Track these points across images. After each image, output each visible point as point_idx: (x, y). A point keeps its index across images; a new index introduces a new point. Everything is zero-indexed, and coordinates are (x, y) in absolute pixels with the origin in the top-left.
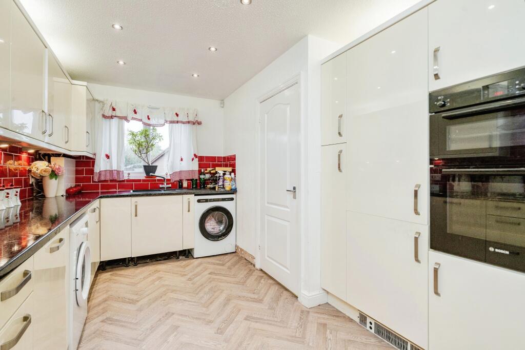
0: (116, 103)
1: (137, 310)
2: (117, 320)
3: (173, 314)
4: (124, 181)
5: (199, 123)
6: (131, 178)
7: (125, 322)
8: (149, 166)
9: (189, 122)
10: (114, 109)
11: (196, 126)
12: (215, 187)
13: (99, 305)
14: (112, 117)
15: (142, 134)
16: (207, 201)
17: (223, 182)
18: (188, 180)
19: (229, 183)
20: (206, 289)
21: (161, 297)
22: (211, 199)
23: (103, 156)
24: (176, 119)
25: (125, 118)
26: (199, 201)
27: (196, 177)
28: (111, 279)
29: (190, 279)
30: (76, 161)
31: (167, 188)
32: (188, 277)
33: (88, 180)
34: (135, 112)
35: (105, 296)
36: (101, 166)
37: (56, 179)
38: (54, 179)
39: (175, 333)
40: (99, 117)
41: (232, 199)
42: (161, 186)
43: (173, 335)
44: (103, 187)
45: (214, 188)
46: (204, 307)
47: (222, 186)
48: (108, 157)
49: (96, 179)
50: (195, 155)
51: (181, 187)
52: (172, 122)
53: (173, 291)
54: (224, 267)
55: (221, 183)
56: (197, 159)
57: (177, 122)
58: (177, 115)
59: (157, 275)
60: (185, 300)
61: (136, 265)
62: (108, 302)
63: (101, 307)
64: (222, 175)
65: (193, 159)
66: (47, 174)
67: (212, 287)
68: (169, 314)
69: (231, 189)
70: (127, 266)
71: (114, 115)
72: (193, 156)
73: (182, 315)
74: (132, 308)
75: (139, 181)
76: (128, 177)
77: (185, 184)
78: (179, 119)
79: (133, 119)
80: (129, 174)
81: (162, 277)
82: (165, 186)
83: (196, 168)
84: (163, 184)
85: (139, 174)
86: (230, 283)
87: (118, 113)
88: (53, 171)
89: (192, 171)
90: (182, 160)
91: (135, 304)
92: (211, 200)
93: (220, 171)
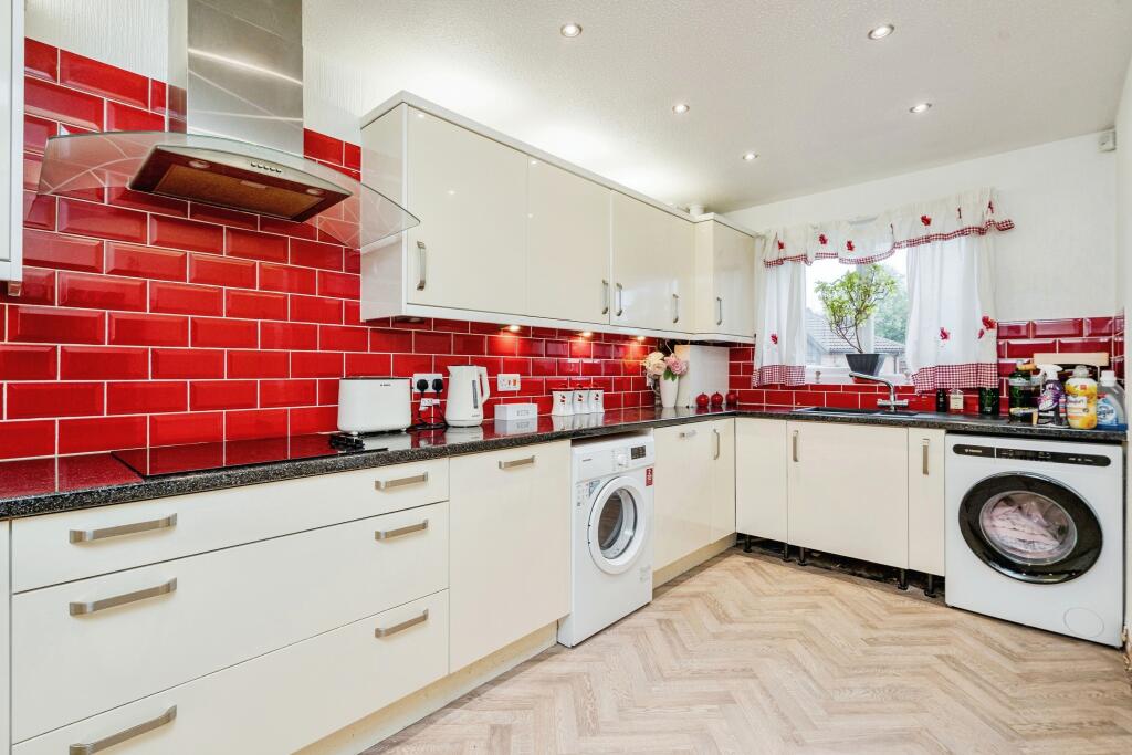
0: (784, 232)
1: (713, 634)
2: (674, 631)
3: (754, 677)
4: (806, 387)
5: (1006, 227)
6: (822, 382)
7: (680, 640)
8: (862, 355)
9: (962, 232)
10: (781, 246)
11: (991, 237)
12: (1031, 415)
13: (683, 596)
14: (780, 262)
15: (843, 284)
16: (987, 452)
17: (1056, 399)
18: (966, 391)
19: (1084, 405)
20: (881, 682)
21: (773, 638)
22: (1007, 450)
23: (768, 339)
24: (923, 231)
25: (805, 258)
26: (959, 449)
27: (990, 382)
28: (739, 569)
29: (872, 642)
30: (730, 351)
31: (897, 407)
32: (875, 634)
33: (747, 383)
34: (823, 240)
35: (703, 589)
36: (765, 357)
37: (673, 380)
38: (670, 379)
39: (716, 707)
40: (760, 265)
41: (1103, 461)
42: (880, 402)
43: (710, 707)
44: (772, 398)
45: (1027, 418)
46: (826, 710)
47: (1051, 414)
48: (775, 339)
49: (755, 382)
50: (988, 323)
51: (944, 407)
52: (913, 243)
53: (808, 642)
54: (1008, 666)
55: (1046, 403)
56: (993, 332)
57: (928, 239)
58: (926, 221)
59: (818, 599)
60: (805, 670)
61: (803, 564)
62: (694, 600)
63: (680, 601)
64: (1053, 376)
65: (982, 333)
66: (661, 372)
67: (903, 687)
68: (748, 673)
69: (1099, 427)
70: (787, 560)
71: (782, 256)
72: (981, 326)
73: (764, 689)
74: (712, 625)
75: (837, 387)
76: (818, 379)
77: (957, 402)
78: (933, 229)
79: (819, 256)
80: (818, 373)
81: (821, 608)
82: (893, 401)
83: (990, 357)
84: (887, 398)
85: (837, 373)
86: (973, 710)
87: (790, 251)
88: (668, 368)
89: (978, 366)
90: (945, 335)
91: (721, 623)
92: (1002, 453)
93: (1048, 365)
